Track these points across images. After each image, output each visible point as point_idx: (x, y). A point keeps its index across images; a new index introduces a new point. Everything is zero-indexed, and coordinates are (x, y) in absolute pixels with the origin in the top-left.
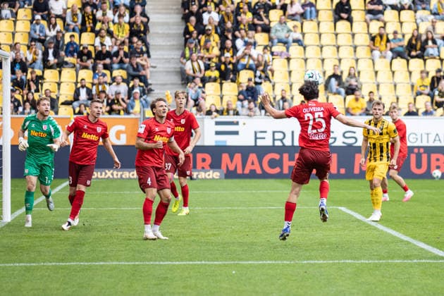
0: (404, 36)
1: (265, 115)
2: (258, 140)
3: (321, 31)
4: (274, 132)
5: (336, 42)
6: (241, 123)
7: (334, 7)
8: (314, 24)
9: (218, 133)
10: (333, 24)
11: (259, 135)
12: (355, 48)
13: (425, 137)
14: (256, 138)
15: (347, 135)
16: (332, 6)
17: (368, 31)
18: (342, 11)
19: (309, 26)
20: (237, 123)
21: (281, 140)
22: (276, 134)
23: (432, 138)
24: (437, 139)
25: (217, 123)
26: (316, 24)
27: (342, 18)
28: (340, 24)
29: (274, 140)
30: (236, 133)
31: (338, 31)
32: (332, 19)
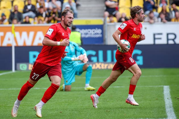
2: (156, 40)
4: (168, 34)
11: (156, 37)
21: (173, 40)
29: (168, 40)
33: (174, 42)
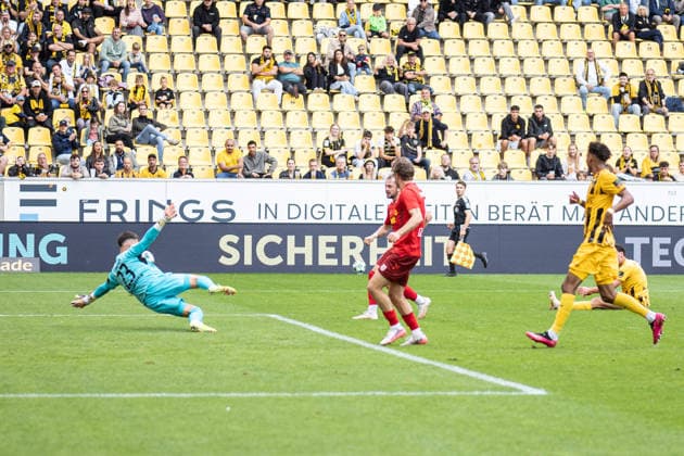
0: (298, 59)
1: (96, 176)
2: (85, 214)
3: (173, 49)
4: (109, 202)
5: (197, 67)
6: (59, 188)
7: (192, 13)
8: (162, 39)
9: (24, 203)
10: (190, 39)
11: (87, 207)
12: (226, 75)
13: (336, 210)
14: (82, 211)
15: (219, 206)
16: (188, 12)
17: (244, 49)
18: (205, 20)
19: (155, 43)
20: (54, 189)
21: (120, 214)
22: (113, 205)
23: (346, 212)
24: (355, 213)
25: (24, 188)
26: (165, 38)
27: (205, 31)
28: (201, 39)
29: (109, 213)
30: (52, 203)
31: (198, 50)
32: (190, 32)
33: (122, 218)
